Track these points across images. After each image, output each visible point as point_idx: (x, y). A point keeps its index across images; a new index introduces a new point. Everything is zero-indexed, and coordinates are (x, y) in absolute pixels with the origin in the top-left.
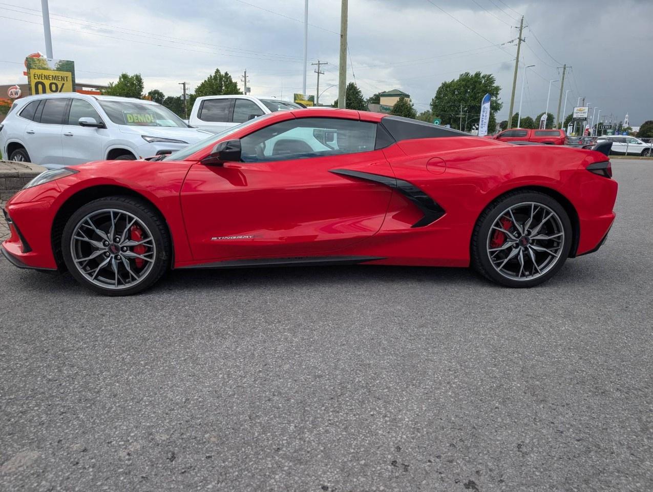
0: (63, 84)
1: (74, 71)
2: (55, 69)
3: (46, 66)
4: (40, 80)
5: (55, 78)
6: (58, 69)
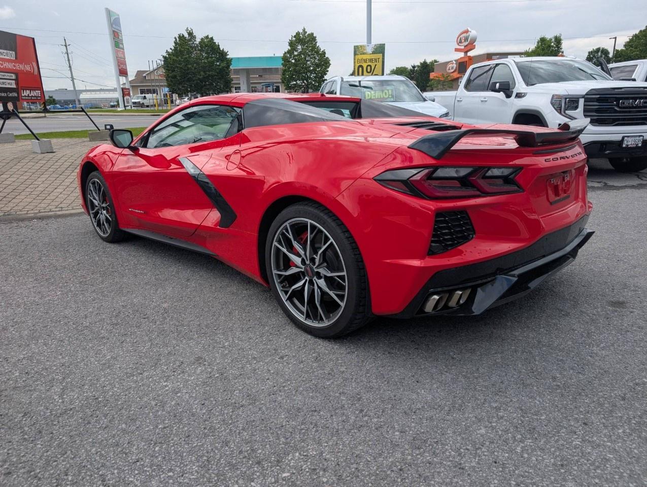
0: (376, 65)
1: (384, 52)
2: (371, 53)
3: (365, 51)
4: (361, 64)
5: (371, 60)
6: (374, 53)
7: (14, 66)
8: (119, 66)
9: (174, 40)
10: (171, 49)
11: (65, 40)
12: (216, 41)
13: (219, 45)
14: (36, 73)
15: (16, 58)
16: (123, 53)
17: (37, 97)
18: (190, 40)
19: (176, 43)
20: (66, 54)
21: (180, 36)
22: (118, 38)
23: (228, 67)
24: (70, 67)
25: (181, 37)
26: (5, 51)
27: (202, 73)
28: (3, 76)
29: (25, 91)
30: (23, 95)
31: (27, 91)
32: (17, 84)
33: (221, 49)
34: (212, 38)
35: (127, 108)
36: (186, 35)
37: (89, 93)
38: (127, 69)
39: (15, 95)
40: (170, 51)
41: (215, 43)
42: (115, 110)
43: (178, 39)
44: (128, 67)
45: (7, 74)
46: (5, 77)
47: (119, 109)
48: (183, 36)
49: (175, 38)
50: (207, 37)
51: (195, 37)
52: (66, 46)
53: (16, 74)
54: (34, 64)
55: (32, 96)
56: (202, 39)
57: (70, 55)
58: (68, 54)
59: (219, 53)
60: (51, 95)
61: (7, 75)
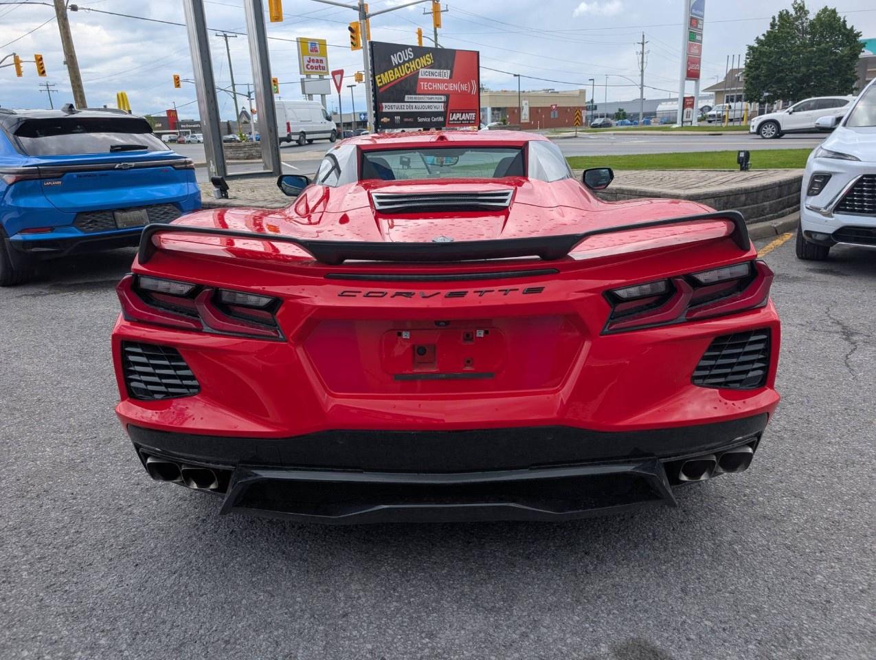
7: (446, 87)
8: (688, 66)
9: (771, 20)
10: (764, 35)
11: (643, 36)
12: (840, 14)
13: (845, 21)
14: (474, 92)
15: (451, 77)
16: (700, 48)
17: (469, 121)
18: (797, 19)
19: (773, 25)
20: (641, 55)
21: (781, 13)
22: (696, 27)
23: (855, 56)
24: (642, 71)
25: (784, 16)
26: (438, 71)
27: (803, 69)
28: (430, 99)
29: (454, 115)
30: (451, 119)
31: (458, 114)
32: (446, 107)
33: (849, 27)
34: (834, 11)
35: (685, 125)
36: (792, 12)
37: (670, 103)
38: (699, 70)
39: (441, 119)
40: (762, 38)
41: (840, 18)
42: (669, 127)
43: (777, 19)
44: (701, 68)
45: (434, 96)
46: (433, 100)
47: (674, 126)
48: (787, 12)
49: (774, 18)
50: (825, 9)
51: (806, 13)
52: (643, 44)
53: (448, 96)
54: (474, 82)
55: (463, 120)
56: (819, 15)
57: (645, 56)
58: (643, 54)
59: (843, 34)
60: (621, 108)
61: (435, 98)
